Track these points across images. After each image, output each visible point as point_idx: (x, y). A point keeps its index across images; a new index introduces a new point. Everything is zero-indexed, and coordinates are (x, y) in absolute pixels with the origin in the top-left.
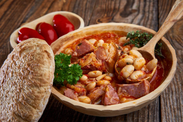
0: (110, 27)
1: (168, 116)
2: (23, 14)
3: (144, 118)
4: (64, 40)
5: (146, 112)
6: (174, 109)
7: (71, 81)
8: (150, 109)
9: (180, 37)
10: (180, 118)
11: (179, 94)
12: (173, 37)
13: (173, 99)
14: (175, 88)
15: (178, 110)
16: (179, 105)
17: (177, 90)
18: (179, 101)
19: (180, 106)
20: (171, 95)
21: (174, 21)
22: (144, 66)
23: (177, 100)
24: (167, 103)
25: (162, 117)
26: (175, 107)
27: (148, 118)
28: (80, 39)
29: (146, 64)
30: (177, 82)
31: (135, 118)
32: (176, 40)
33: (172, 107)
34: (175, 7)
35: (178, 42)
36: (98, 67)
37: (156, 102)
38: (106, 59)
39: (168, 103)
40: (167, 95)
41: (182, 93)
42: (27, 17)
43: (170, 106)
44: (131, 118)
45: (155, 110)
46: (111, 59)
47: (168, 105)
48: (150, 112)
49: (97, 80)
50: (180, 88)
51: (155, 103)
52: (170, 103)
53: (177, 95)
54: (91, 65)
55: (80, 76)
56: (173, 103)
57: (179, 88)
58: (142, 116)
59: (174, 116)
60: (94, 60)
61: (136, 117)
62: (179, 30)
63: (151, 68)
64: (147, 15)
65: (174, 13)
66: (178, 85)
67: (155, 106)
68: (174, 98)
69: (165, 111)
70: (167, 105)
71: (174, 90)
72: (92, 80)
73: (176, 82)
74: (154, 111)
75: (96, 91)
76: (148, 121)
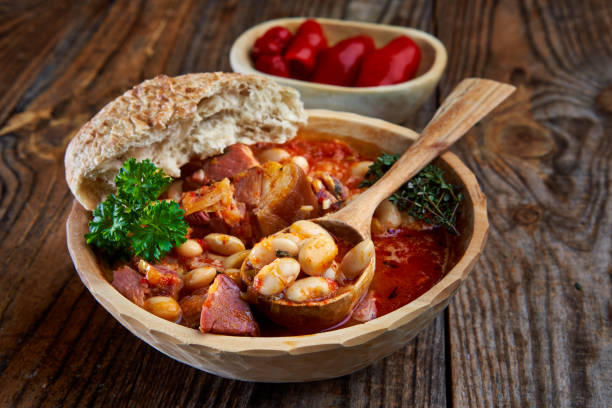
1: (472, 378)
2: (16, 86)
3: (403, 385)
5: (408, 368)
6: (489, 359)
8: (419, 360)
9: (503, 160)
10: (506, 384)
11: (502, 318)
12: (484, 157)
13: (484, 330)
14: (492, 301)
15: (499, 360)
16: (502, 346)
17: (497, 306)
18: (501, 335)
19: (506, 349)
20: (478, 320)
23: (497, 333)
24: (467, 341)
25: (455, 380)
26: (493, 353)
27: (414, 386)
30: (497, 283)
31: (375, 387)
32: (491, 167)
33: (484, 353)
35: (496, 172)
37: (437, 340)
39: (472, 340)
40: (469, 321)
41: (511, 314)
42: (29, 95)
43: (478, 351)
44: (361, 387)
45: (435, 362)
47: (472, 347)
48: (418, 369)
50: (506, 300)
51: (433, 342)
52: (477, 341)
53: (498, 320)
54: (213, 215)
56: (486, 341)
57: (501, 301)
58: (394, 380)
59: (488, 377)
60: (226, 201)
61: (377, 383)
62: (500, 139)
66: (499, 290)
67: (432, 351)
68: (489, 328)
69: (463, 365)
70: (467, 347)
71: (488, 306)
73: (492, 284)
74: (431, 366)
76: (413, 393)
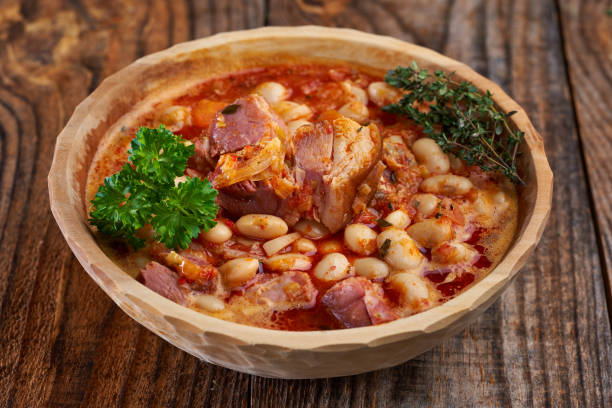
0: (339, 45)
3: (567, 370)
4: (154, 73)
5: (570, 349)
8: (581, 339)
27: (580, 369)
28: (213, 81)
31: (535, 373)
36: (285, 193)
37: (599, 314)
44: (519, 374)
45: (600, 340)
48: (582, 349)
51: (595, 317)
54: (261, 184)
55: (206, 226)
58: (556, 364)
60: (276, 167)
67: (595, 327)
74: (596, 345)
76: (581, 376)
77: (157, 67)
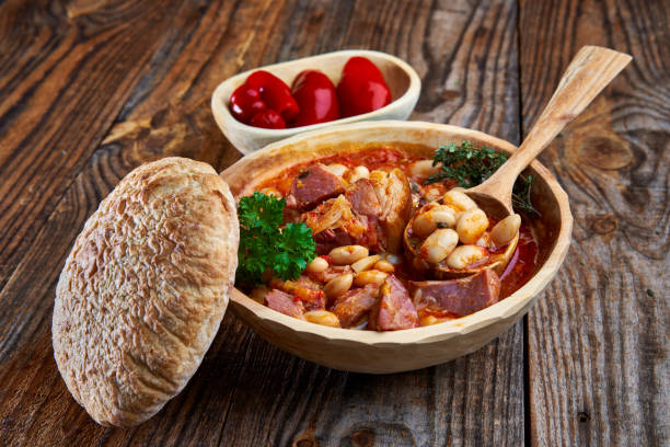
1: (548, 375)
3: (484, 381)
4: (255, 165)
5: (489, 366)
6: (564, 358)
7: (285, 268)
8: (499, 359)
9: (582, 171)
10: (580, 380)
11: (578, 321)
12: (564, 169)
13: (561, 332)
14: (569, 305)
15: (574, 360)
16: (577, 347)
17: (573, 309)
18: (577, 337)
19: (580, 350)
20: (555, 323)
21: (564, 118)
22: (486, 233)
23: (572, 335)
24: (545, 342)
25: (532, 377)
26: (568, 353)
27: (494, 381)
28: (299, 165)
29: (489, 230)
30: (574, 289)
32: (571, 178)
33: (559, 352)
34: (567, 80)
35: (576, 183)
36: (358, 234)
37: (516, 341)
38: (380, 215)
39: (549, 342)
40: (547, 324)
41: (586, 318)
43: (554, 351)
45: (514, 360)
46: (393, 212)
47: (549, 347)
48: (498, 366)
49: (353, 271)
50: (581, 304)
51: (513, 342)
52: (553, 342)
53: (574, 323)
54: (339, 230)
55: (310, 259)
56: (562, 343)
57: (577, 305)
58: (476, 377)
59: (563, 374)
60: (346, 216)
61: (459, 378)
62: (580, 150)
63: (504, 239)
64: (488, 106)
65: (565, 98)
66: (575, 296)
67: (512, 350)
68: (566, 330)
69: (540, 364)
70: (545, 347)
71: (565, 310)
72: (341, 272)
73: (570, 290)
74: (510, 364)
75: (354, 298)
76: (494, 388)
77: (258, 160)
